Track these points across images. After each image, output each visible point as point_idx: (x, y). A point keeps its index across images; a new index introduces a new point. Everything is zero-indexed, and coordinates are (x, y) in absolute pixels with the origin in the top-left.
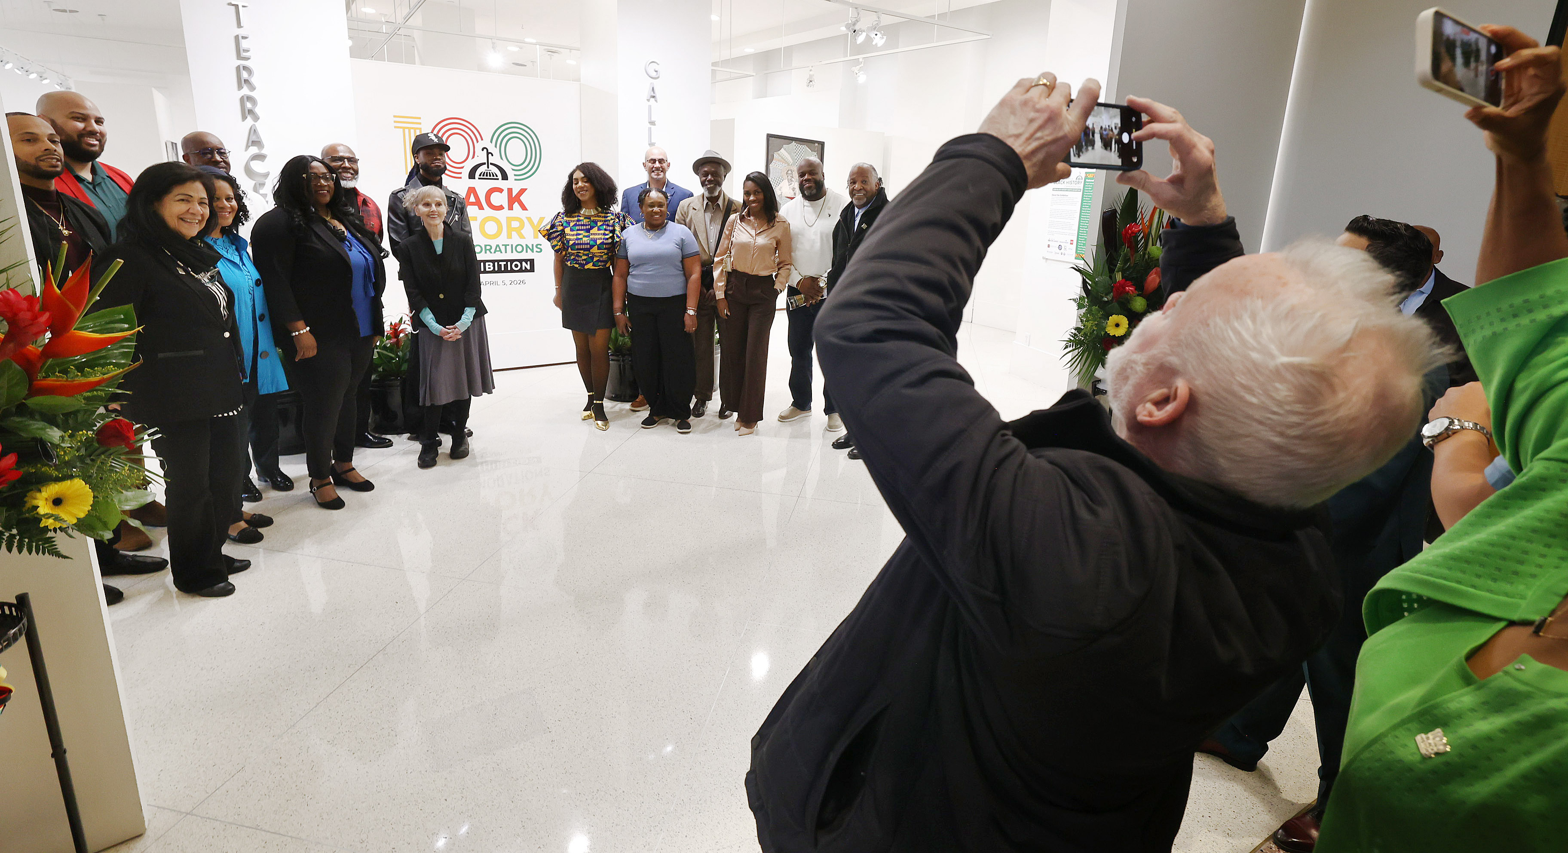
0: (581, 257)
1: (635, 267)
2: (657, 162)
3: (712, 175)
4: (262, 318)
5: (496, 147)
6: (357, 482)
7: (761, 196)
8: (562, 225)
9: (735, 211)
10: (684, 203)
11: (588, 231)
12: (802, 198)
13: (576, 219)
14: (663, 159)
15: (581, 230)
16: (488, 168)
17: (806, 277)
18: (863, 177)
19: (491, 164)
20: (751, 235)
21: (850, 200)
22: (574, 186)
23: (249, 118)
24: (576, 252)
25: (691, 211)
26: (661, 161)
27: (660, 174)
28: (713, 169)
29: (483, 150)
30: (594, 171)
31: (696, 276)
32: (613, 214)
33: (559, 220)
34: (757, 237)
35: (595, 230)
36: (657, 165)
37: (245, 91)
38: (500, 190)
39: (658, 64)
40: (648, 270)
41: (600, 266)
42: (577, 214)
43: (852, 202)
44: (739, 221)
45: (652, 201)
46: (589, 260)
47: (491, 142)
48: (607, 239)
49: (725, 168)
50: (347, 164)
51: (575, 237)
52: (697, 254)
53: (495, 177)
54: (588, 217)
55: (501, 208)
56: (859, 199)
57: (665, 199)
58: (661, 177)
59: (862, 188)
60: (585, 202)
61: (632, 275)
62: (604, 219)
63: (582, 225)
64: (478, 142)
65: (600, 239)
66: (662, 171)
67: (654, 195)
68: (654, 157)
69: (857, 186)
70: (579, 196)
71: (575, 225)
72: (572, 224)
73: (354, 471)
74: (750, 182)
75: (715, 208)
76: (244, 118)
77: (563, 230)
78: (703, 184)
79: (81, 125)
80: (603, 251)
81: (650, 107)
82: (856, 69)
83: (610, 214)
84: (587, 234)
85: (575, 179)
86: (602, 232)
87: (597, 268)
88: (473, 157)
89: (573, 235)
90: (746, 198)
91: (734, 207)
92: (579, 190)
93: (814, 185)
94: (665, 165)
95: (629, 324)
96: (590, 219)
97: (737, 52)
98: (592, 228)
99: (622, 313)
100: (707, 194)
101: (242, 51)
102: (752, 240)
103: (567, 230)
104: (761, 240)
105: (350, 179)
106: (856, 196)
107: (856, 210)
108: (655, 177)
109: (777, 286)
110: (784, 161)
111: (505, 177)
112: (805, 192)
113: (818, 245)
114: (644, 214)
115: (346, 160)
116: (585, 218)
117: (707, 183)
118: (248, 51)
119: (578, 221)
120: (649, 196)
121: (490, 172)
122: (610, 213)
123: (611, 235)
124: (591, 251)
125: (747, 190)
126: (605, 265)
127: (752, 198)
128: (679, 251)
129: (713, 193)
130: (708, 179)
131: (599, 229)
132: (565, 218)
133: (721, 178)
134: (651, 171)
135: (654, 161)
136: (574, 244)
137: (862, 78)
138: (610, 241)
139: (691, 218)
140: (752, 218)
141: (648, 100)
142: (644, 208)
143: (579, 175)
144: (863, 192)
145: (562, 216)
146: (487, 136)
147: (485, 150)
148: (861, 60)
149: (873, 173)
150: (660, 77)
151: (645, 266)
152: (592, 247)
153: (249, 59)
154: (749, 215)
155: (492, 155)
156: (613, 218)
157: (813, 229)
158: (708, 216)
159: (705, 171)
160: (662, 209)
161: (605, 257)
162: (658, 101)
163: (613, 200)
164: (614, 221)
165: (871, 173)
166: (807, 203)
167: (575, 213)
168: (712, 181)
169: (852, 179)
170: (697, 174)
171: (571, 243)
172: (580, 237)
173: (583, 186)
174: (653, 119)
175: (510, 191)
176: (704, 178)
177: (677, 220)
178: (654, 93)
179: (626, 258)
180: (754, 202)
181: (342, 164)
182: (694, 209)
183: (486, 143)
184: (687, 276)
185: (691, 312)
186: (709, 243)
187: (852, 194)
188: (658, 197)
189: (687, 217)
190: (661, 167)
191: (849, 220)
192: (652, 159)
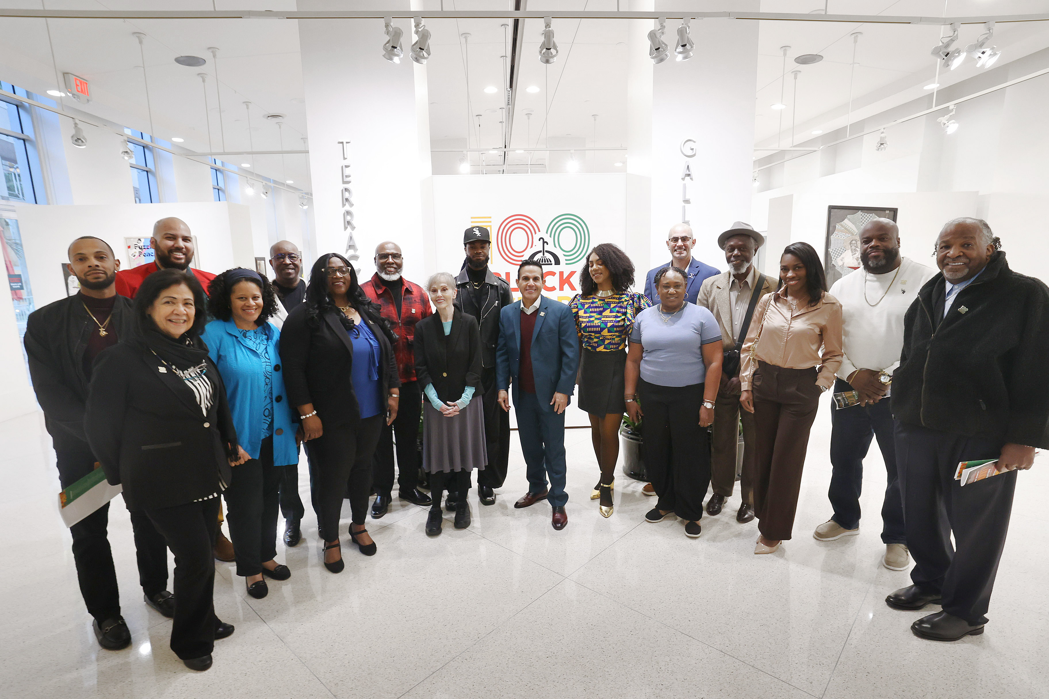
0: (592, 339)
1: (649, 352)
2: (680, 240)
3: (739, 250)
4: (279, 399)
5: (550, 237)
6: (366, 545)
7: (802, 272)
8: (577, 307)
9: (768, 290)
10: (707, 282)
11: (600, 313)
12: (864, 270)
13: (591, 301)
14: (686, 237)
15: (594, 312)
16: (544, 255)
17: (863, 370)
18: (966, 238)
19: (547, 251)
20: (785, 318)
21: (936, 270)
22: (590, 269)
23: (349, 227)
24: (588, 334)
25: (715, 290)
26: (684, 239)
27: (683, 252)
28: (740, 243)
29: (539, 240)
30: (609, 253)
31: (716, 364)
32: (627, 295)
33: (575, 302)
34: (792, 321)
35: (607, 313)
36: (680, 243)
37: (347, 207)
38: (553, 274)
39: (695, 142)
40: (662, 356)
41: (612, 348)
42: (592, 296)
43: (940, 275)
44: (772, 302)
45: (668, 281)
46: (600, 343)
47: (547, 233)
48: (619, 321)
49: (756, 240)
50: (391, 260)
51: (587, 320)
52: (719, 339)
53: (549, 263)
54: (602, 299)
55: (553, 289)
56: (954, 270)
57: (683, 279)
58: (683, 255)
59: (962, 254)
60: (601, 284)
61: (645, 360)
62: (618, 301)
63: (596, 307)
64: (535, 233)
65: (611, 321)
66: (685, 250)
67: (671, 274)
68: (676, 235)
69: (952, 252)
70: (594, 278)
71: (589, 307)
72: (586, 306)
73: (366, 532)
74: (789, 256)
75: (742, 286)
76: (346, 228)
77: (577, 312)
78: (729, 260)
79: (170, 243)
80: (613, 334)
81: (685, 186)
82: (943, 120)
83: (625, 296)
84: (599, 316)
85: (591, 261)
86: (614, 314)
87: (608, 351)
88: (532, 247)
89: (586, 317)
90: (783, 275)
91: (765, 285)
92: (593, 273)
93: (883, 253)
94: (688, 243)
95: (640, 412)
96: (604, 300)
97: (801, 137)
98: (605, 310)
99: (633, 400)
100: (733, 272)
101: (344, 177)
102: (787, 325)
103: (581, 313)
104: (799, 325)
105: (393, 272)
106: (950, 267)
107: (949, 286)
108: (677, 256)
109: (820, 382)
110: (847, 230)
111: (557, 262)
112: (870, 263)
113: (882, 329)
114: (660, 295)
115: (390, 256)
116: (600, 300)
117: (732, 259)
118: (350, 176)
119: (593, 303)
120: (664, 276)
121: (545, 258)
122: (626, 294)
123: (623, 317)
124: (602, 333)
125: (784, 264)
126: (618, 348)
127: (790, 274)
128: (698, 337)
129: (739, 270)
130: (733, 255)
131: (611, 312)
132: (581, 301)
133: (750, 253)
134: (673, 250)
135: (676, 239)
136: (586, 327)
137: (952, 128)
138: (622, 323)
139: (714, 298)
140: (789, 298)
141: (683, 179)
142: (659, 289)
143: (594, 257)
144: (964, 260)
145: (578, 298)
146: (543, 228)
147: (542, 240)
148: (951, 108)
149: (985, 231)
150: (696, 154)
151: (658, 353)
152: (602, 329)
153: (350, 182)
154: (786, 294)
155: (547, 244)
156: (627, 299)
157: (877, 310)
158: (734, 295)
159: (731, 246)
160: (678, 290)
161: (617, 339)
162: (693, 178)
163: (631, 281)
164: (628, 303)
165: (981, 231)
166: (870, 276)
167: (591, 295)
168: (739, 256)
169: (944, 242)
170: (723, 249)
171: (583, 325)
172: (591, 319)
173: (597, 268)
174: (687, 197)
175: (561, 273)
176: (730, 254)
177: (699, 299)
178: (689, 171)
179: (640, 342)
180: (792, 279)
181: (387, 261)
182: (718, 287)
183: (542, 234)
184: (706, 363)
185: (708, 405)
186: (734, 325)
187: (942, 262)
188: (675, 277)
189: (710, 297)
190: (684, 245)
191: (934, 301)
192: (674, 238)
